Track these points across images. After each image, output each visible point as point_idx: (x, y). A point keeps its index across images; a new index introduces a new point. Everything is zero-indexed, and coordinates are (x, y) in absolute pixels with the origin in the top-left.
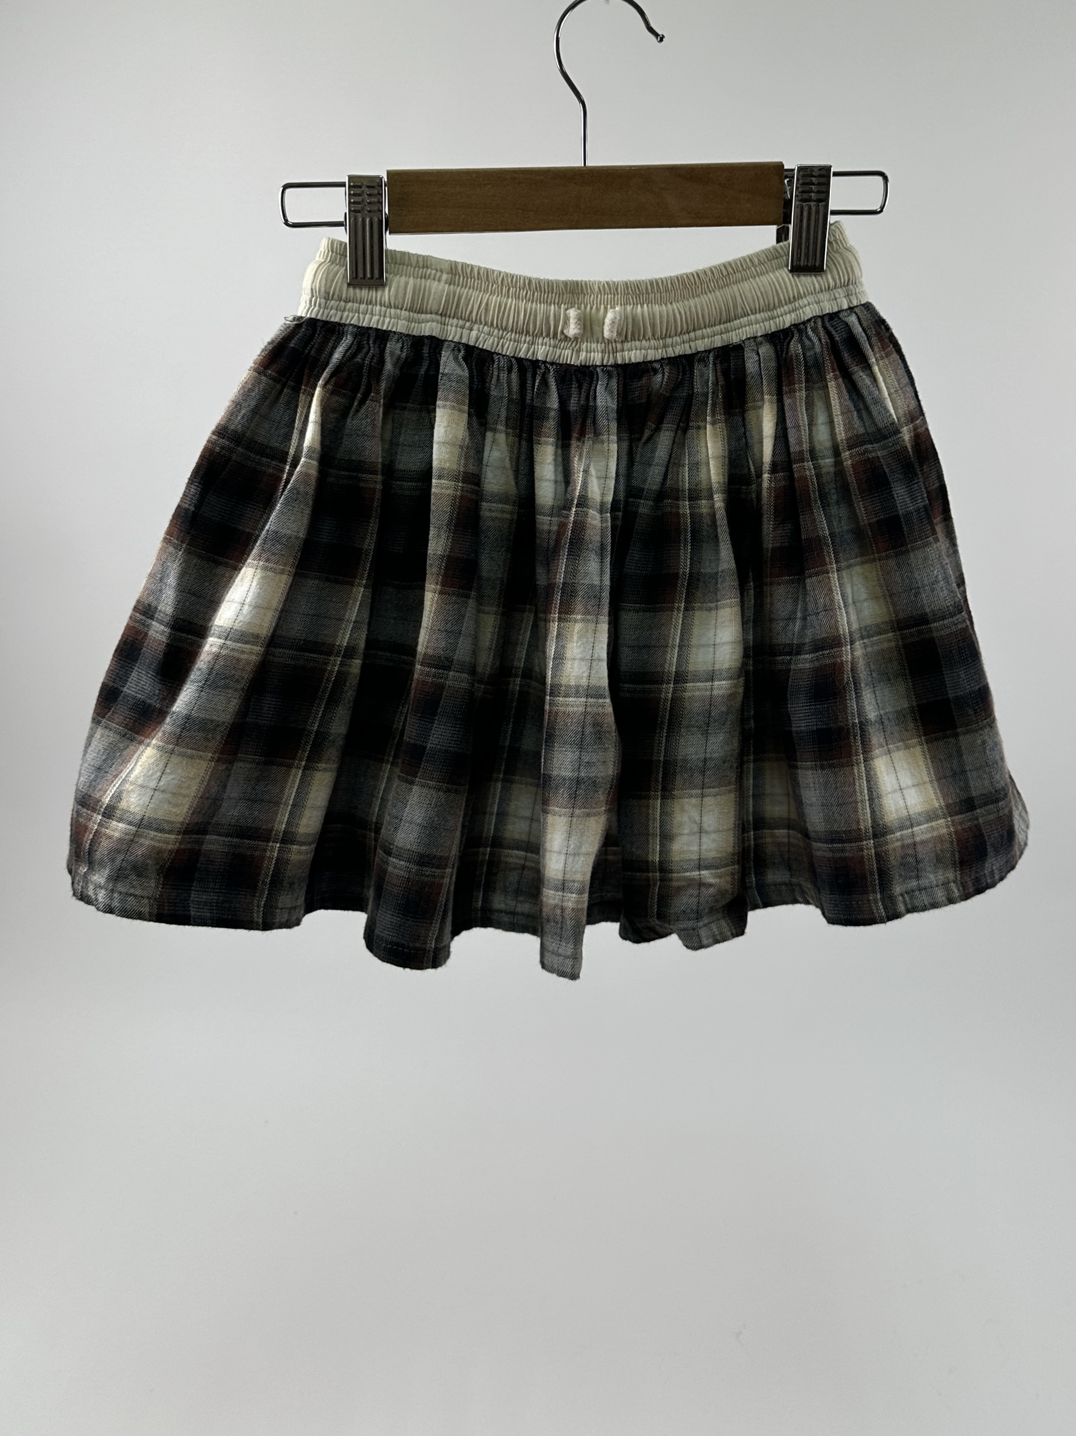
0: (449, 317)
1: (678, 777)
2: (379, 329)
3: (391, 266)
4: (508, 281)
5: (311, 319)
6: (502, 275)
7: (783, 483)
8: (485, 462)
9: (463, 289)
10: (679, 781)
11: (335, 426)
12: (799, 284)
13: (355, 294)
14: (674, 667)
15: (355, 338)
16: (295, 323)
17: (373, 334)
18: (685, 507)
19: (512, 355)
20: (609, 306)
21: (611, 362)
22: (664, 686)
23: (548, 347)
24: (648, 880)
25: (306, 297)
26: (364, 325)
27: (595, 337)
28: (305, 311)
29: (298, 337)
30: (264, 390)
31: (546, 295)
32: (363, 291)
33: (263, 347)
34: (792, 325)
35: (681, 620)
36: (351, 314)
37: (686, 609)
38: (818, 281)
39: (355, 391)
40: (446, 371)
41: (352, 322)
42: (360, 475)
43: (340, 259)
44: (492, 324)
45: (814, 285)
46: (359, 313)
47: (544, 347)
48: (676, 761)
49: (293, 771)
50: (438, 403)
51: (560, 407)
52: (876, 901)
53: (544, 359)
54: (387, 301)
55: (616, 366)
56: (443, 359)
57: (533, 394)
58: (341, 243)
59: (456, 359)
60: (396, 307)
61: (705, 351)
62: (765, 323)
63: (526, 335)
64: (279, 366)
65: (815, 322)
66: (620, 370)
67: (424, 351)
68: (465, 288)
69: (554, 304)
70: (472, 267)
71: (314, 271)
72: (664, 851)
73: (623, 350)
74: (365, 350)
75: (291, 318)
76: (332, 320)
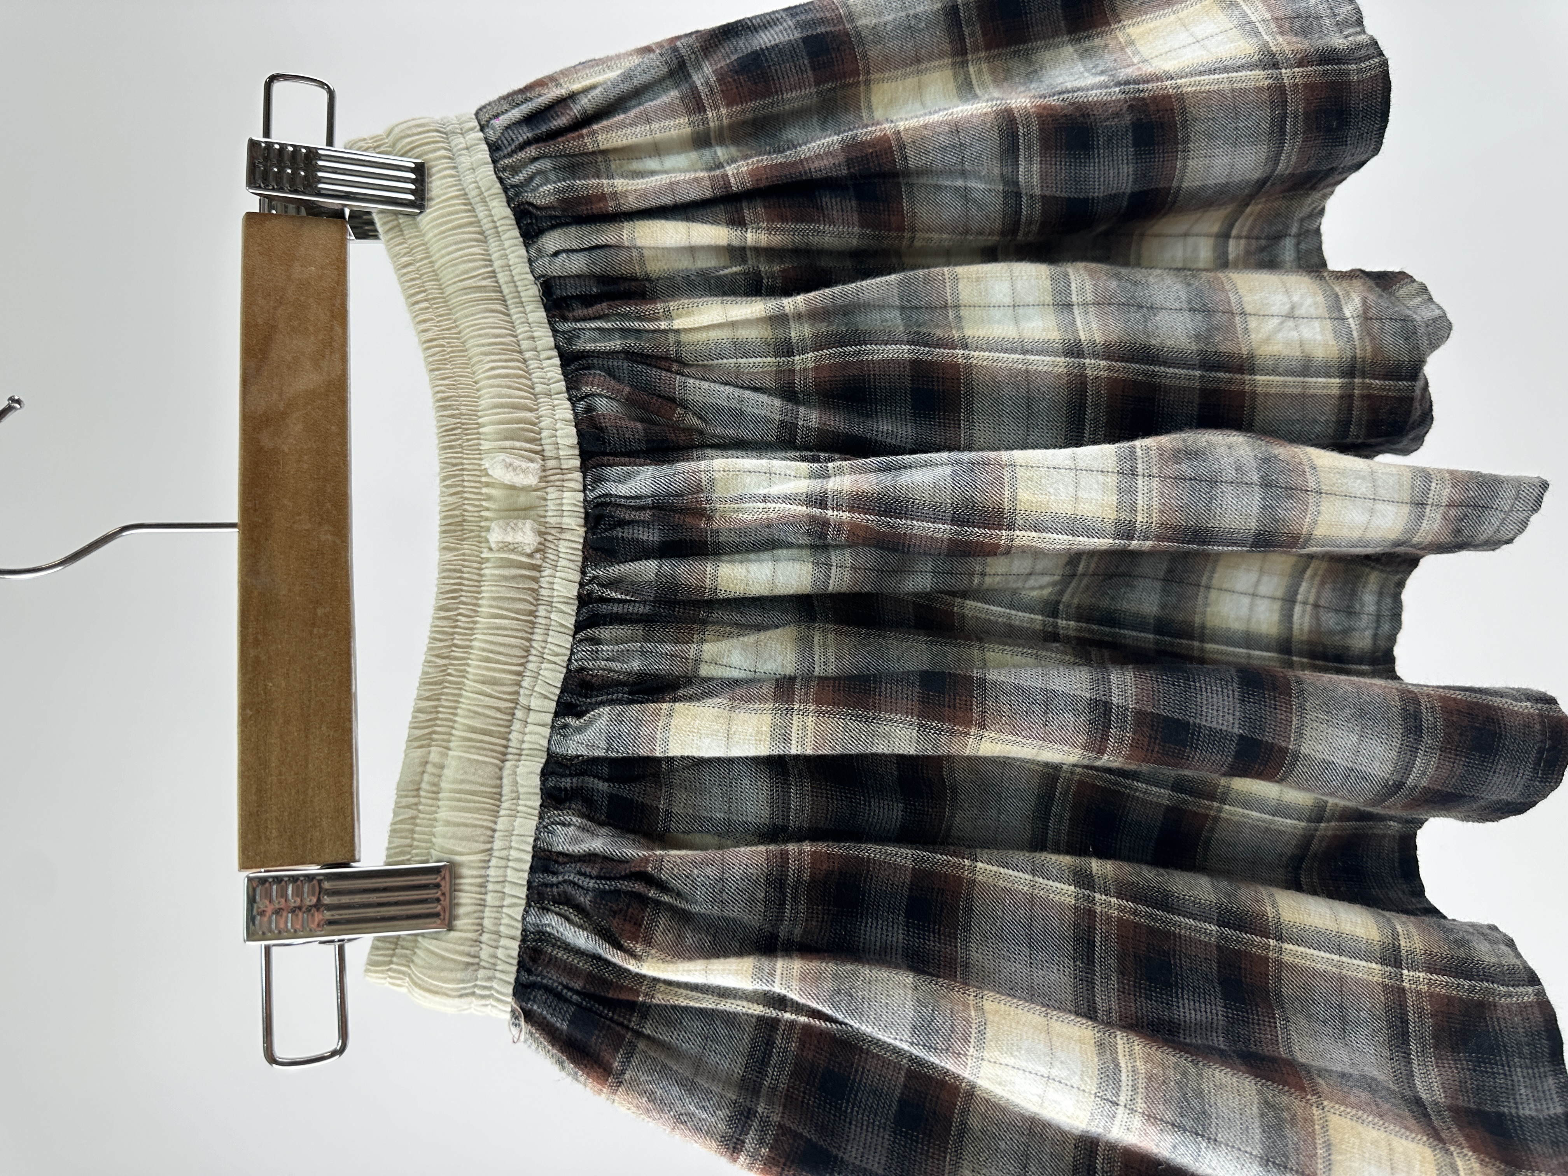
0: (506, 747)
1: (1222, 348)
2: (531, 868)
3: (417, 855)
4: (441, 648)
5: (514, 994)
6: (430, 658)
7: (760, 210)
8: (750, 675)
9: (456, 725)
10: (1226, 347)
11: (707, 932)
12: (443, 198)
13: (467, 914)
14: (1058, 359)
15: (548, 910)
16: (523, 1023)
17: (540, 877)
18: (805, 361)
19: (571, 639)
20: (484, 479)
21: (578, 475)
22: (1089, 372)
23: (556, 580)
24: (1362, 397)
25: (474, 1007)
26: (524, 896)
27: (538, 502)
28: (500, 1006)
29: (549, 1016)
30: (649, 1072)
31: (466, 582)
32: (462, 901)
33: (570, 1079)
34: (509, 206)
35: (982, 353)
36: (503, 921)
37: (965, 346)
38: (440, 171)
39: (642, 900)
40: (603, 744)
41: (520, 918)
42: (790, 880)
43: (403, 948)
44: (519, 674)
45: (445, 177)
46: (502, 907)
47: (555, 587)
48: (1201, 352)
49: (1286, 958)
50: (658, 754)
51: (655, 558)
52: (1359, 71)
53: (577, 585)
54: (480, 857)
55: (584, 468)
56: (583, 751)
57: (634, 601)
58: (374, 948)
59: (579, 730)
60: (491, 840)
61: (554, 336)
62: (506, 246)
63: (536, 617)
64: (604, 1047)
65: (504, 169)
66: (591, 462)
67: (568, 786)
68: (455, 721)
69: (481, 569)
70: (419, 710)
71: (427, 995)
72: (1326, 370)
73: (558, 458)
74: (570, 889)
75: (515, 1031)
76: (515, 954)
